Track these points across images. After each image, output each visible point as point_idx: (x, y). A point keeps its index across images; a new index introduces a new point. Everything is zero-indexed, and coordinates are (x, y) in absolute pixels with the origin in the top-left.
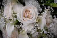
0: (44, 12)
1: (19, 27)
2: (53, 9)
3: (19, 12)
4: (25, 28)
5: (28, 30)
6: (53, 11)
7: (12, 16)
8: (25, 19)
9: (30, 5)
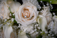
0: (43, 10)
1: (18, 28)
2: (52, 6)
3: (17, 12)
4: (23, 28)
5: (27, 30)
6: (52, 8)
7: (8, 16)
8: (24, 20)
9: (28, 4)
